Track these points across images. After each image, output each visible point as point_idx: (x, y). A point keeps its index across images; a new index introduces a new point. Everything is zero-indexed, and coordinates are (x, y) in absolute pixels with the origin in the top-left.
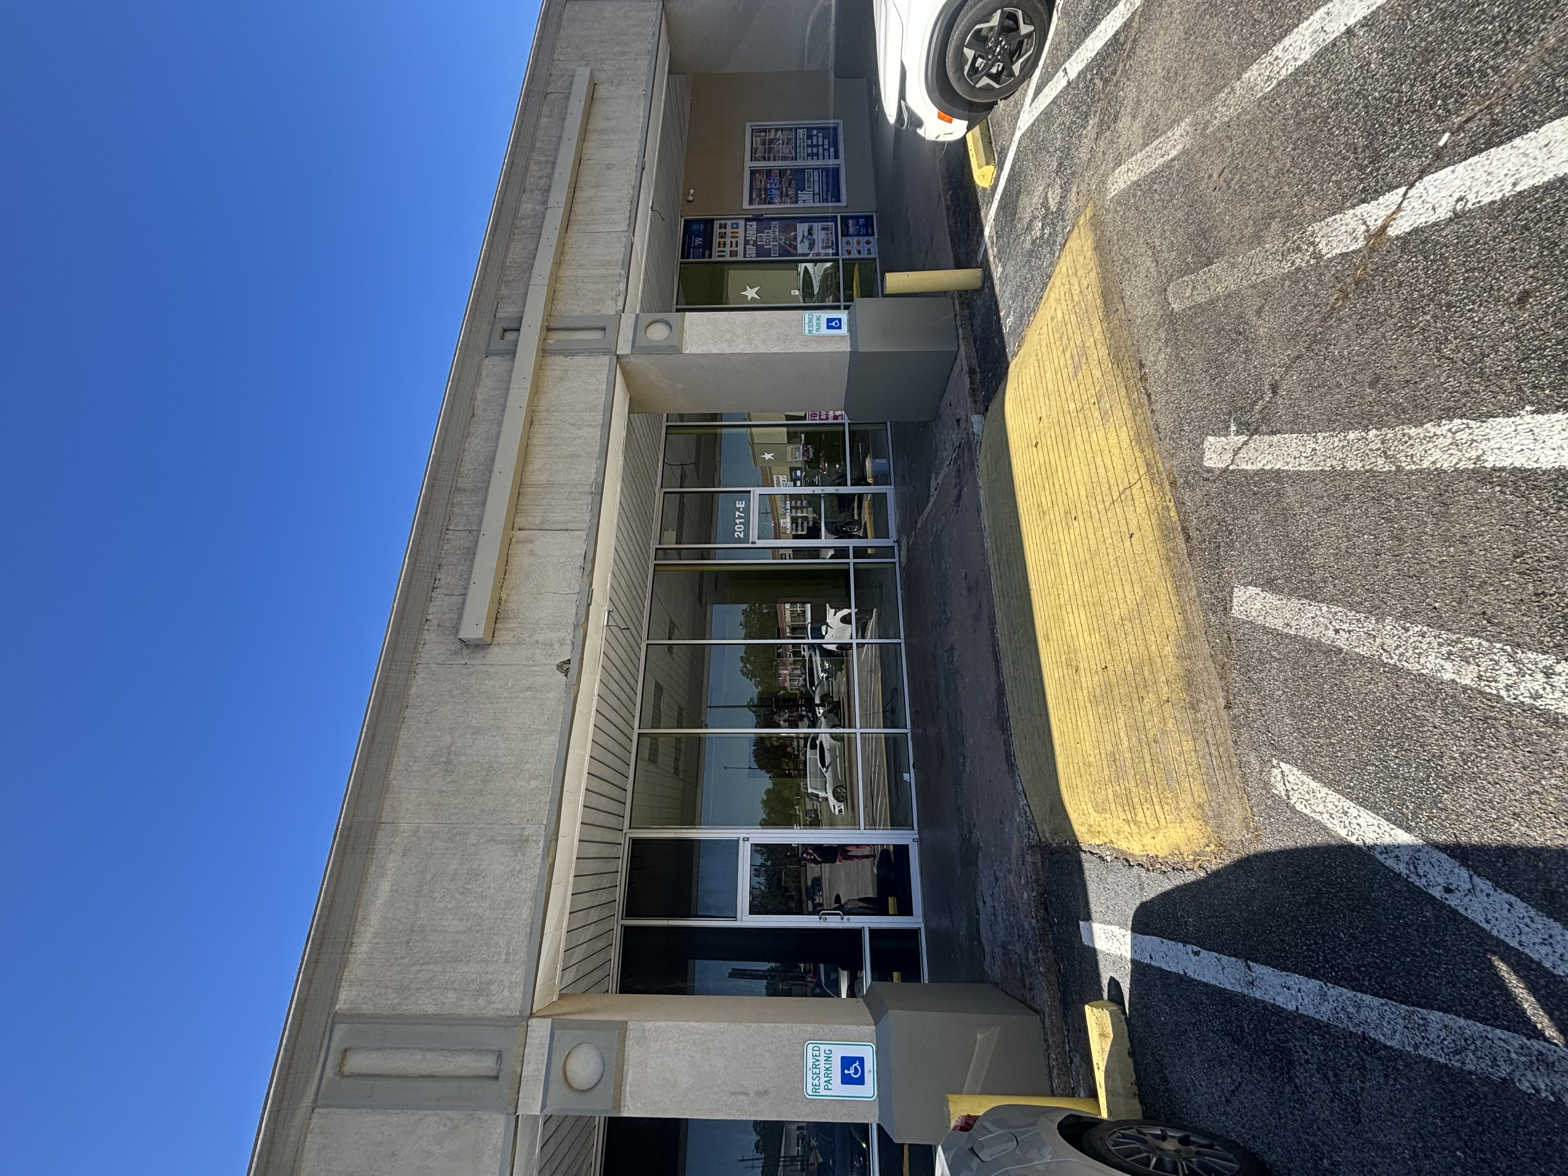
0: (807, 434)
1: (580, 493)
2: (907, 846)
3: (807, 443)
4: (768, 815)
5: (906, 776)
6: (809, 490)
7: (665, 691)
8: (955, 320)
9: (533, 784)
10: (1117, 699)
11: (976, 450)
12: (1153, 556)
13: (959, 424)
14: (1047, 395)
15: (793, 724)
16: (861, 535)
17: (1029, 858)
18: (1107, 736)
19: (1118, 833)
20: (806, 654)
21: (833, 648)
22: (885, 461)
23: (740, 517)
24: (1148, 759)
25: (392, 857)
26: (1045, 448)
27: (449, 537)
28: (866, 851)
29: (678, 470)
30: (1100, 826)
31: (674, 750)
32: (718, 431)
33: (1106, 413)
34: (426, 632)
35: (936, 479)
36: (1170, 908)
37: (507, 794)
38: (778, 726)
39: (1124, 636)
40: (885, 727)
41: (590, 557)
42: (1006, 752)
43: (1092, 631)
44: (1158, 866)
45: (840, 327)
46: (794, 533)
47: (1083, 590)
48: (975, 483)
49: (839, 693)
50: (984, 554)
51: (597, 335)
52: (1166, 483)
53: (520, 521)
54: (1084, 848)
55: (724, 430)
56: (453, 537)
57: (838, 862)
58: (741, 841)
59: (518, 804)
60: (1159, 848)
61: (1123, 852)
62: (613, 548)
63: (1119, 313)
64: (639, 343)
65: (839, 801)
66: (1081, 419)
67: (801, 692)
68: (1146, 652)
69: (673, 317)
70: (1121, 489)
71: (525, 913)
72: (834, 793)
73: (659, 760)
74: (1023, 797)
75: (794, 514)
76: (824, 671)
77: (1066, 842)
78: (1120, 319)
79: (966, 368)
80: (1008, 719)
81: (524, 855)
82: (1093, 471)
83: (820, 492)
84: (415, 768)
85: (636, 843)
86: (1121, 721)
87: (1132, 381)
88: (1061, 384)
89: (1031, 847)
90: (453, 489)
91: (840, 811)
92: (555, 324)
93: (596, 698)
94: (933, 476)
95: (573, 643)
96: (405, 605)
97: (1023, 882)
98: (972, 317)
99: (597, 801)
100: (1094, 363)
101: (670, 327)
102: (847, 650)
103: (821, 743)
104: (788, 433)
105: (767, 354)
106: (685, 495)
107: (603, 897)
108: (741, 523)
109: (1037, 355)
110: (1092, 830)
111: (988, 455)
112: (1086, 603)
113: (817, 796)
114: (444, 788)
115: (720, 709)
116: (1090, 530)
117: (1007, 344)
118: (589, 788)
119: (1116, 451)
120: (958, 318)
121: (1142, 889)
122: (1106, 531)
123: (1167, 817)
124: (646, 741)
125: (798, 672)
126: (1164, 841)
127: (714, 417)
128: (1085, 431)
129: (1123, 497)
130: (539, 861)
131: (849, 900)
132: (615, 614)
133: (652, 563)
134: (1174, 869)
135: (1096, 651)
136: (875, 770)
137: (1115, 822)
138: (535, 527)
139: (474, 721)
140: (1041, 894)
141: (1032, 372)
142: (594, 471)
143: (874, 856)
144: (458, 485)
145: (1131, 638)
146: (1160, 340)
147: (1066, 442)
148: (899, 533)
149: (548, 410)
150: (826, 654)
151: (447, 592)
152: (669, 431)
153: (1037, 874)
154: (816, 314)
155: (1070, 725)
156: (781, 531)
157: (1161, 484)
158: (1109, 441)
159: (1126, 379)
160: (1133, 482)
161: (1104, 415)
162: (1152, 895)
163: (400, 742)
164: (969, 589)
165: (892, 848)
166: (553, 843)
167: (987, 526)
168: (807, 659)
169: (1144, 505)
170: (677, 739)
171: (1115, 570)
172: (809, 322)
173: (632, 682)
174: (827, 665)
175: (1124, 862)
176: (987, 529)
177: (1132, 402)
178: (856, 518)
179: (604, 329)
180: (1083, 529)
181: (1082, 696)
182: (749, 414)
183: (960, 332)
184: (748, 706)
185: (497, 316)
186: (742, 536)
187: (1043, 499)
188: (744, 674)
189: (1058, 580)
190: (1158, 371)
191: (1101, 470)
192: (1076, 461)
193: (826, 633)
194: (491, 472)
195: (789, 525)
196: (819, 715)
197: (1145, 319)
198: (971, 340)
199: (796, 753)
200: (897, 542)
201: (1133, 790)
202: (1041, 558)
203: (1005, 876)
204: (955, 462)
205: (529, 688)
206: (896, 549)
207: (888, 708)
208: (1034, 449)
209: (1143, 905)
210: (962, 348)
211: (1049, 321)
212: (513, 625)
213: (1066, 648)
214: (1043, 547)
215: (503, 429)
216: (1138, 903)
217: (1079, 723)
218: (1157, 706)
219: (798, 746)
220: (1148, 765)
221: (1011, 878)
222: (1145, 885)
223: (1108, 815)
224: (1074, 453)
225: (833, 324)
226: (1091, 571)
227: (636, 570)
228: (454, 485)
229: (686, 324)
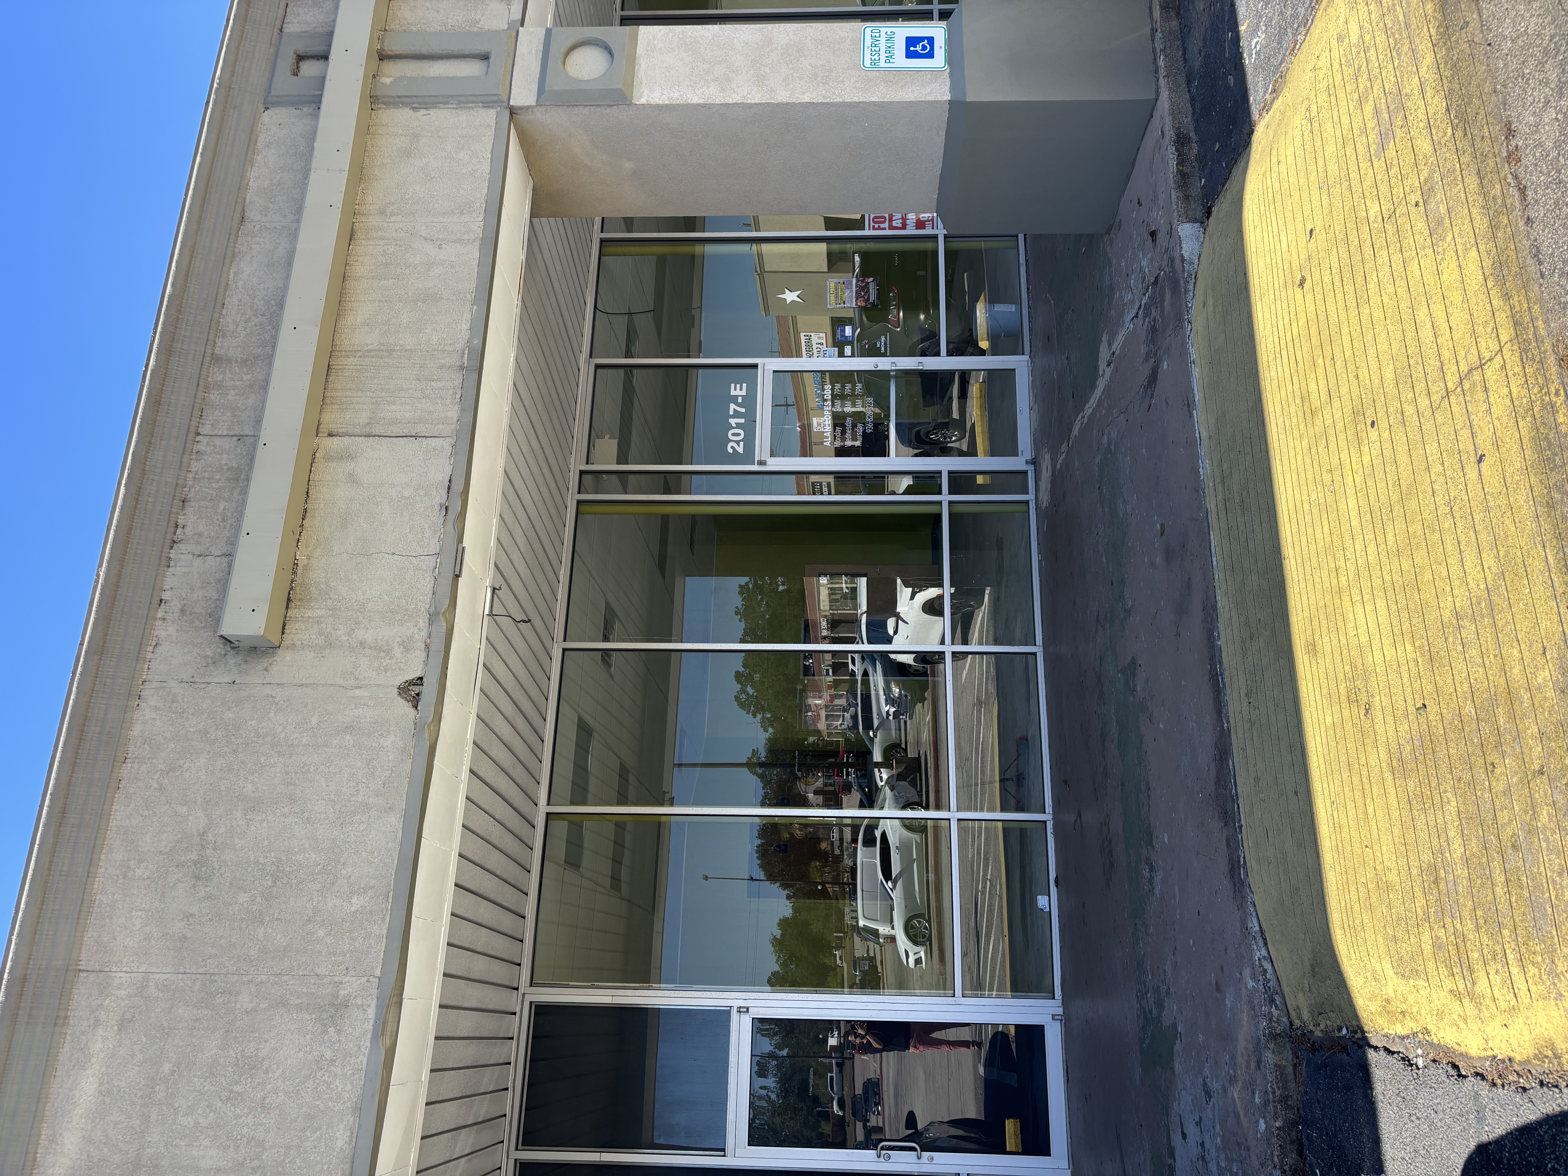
0: (864, 255)
1: (441, 367)
2: (1042, 1027)
3: (865, 272)
4: (784, 965)
5: (1042, 901)
6: (866, 364)
7: (595, 735)
8: (1153, 40)
9: (357, 902)
10: (1444, 767)
11: (1186, 292)
12: (1522, 499)
13: (1154, 240)
14: (1325, 186)
15: (833, 800)
16: (965, 448)
17: (1269, 1058)
18: (1423, 836)
19: (1440, 1015)
20: (858, 668)
21: (908, 659)
22: (1013, 308)
23: (737, 415)
24: (1500, 879)
25: (100, 1031)
26: (1318, 289)
27: (201, 447)
28: (965, 1035)
29: (621, 324)
30: (1405, 1000)
31: (612, 844)
32: (698, 249)
33: (1440, 222)
34: (159, 623)
35: (1110, 345)
36: (1532, 1155)
37: (309, 921)
38: (803, 803)
39: (1460, 648)
40: (1003, 809)
41: (458, 487)
42: (1230, 860)
43: (1398, 638)
44: (1512, 1078)
45: (930, 55)
46: (838, 444)
47: (1384, 560)
48: (1184, 352)
49: (918, 743)
50: (1198, 489)
51: (471, 69)
52: (1551, 360)
53: (332, 419)
54: (1374, 1041)
55: (709, 249)
56: (209, 449)
57: (912, 1050)
58: (734, 1015)
59: (328, 940)
60: (1515, 1045)
61: (1447, 1050)
62: (501, 470)
63: (1469, 29)
64: (554, 84)
65: (915, 943)
66: (1390, 233)
67: (847, 740)
68: (1502, 680)
69: (615, 33)
70: (1464, 368)
71: (341, 1138)
72: (908, 929)
73: (584, 864)
74: (1261, 943)
75: (838, 409)
76: (890, 701)
77: (1340, 1029)
78: (1471, 42)
79: (1170, 133)
80: (1235, 799)
81: (339, 1032)
82: (1410, 335)
83: (887, 367)
84: (139, 872)
85: (541, 1011)
86: (1452, 807)
87: (1491, 162)
88: (1353, 167)
89: (1274, 1036)
90: (207, 359)
91: (918, 961)
92: (394, 46)
93: (469, 748)
94: (1105, 338)
95: (427, 646)
96: (120, 574)
97: (1257, 1100)
98: (1184, 33)
99: (469, 935)
100: (1418, 126)
101: (611, 53)
102: (933, 663)
103: (884, 835)
104: (830, 255)
105: (793, 105)
106: (635, 371)
107: (482, 1108)
108: (739, 426)
109: (1308, 110)
110: (1390, 1008)
111: (1210, 301)
112: (1388, 584)
113: (875, 933)
114: (194, 910)
115: (698, 770)
116: (1402, 448)
117: (1251, 87)
118: (457, 912)
119: (1456, 297)
120: (1159, 35)
121: (1481, 1119)
122: (1432, 449)
123: (1533, 988)
124: (561, 828)
125: (843, 702)
126: (1526, 1032)
127: (690, 223)
128: (1397, 258)
129: (1467, 385)
130: (368, 1044)
131: (931, 1123)
132: (504, 593)
133: (572, 498)
134: (1542, 1084)
135: (1405, 675)
136: (984, 887)
137: (1435, 995)
138: (358, 431)
139: (250, 787)
140: (1294, 1124)
141: (1298, 140)
142: (465, 326)
143: (979, 1044)
144: (217, 351)
145: (1474, 652)
146: (1547, 84)
147: (1359, 279)
148: (1037, 445)
149: (382, 212)
150: (894, 670)
151: (198, 550)
152: (606, 250)
153: (1285, 1088)
154: (885, 28)
155: (1352, 812)
156: (814, 440)
157: (1541, 362)
158: (1444, 277)
159: (1479, 158)
160: (1487, 355)
161: (1435, 229)
162: (1500, 1131)
163: (113, 824)
164: (1169, 554)
165: (1012, 1030)
166: (393, 1010)
167: (1204, 434)
168: (859, 678)
169: (1508, 401)
170: (617, 824)
171: (1447, 524)
172: (874, 45)
173: (536, 719)
174: (896, 691)
175: (1450, 1069)
176: (1205, 442)
177: (1491, 203)
178: (955, 415)
179: (485, 57)
180: (1387, 446)
181: (1377, 758)
182: (756, 219)
183: (1161, 63)
184: (749, 765)
185: (285, 30)
186: (740, 450)
187: (1313, 386)
188: (742, 705)
189: (1337, 541)
190: (1541, 145)
191: (1426, 333)
192: (1378, 314)
193: (896, 632)
194: (276, 326)
195: (828, 429)
196: (880, 784)
197: (1520, 43)
198: (1182, 79)
199: (837, 852)
200: (1034, 462)
201: (1471, 936)
202: (1305, 498)
203: (1225, 1090)
204: (1147, 312)
205: (349, 728)
206: (1031, 476)
207: (1011, 773)
208: (1298, 291)
209: (1482, 1149)
210: (1165, 94)
211: (1334, 43)
212: (319, 612)
213: (1347, 668)
214: (1310, 478)
215: (299, 246)
216: (1473, 1145)
217: (1370, 810)
218: (1521, 780)
219: (841, 840)
220: (1500, 891)
221: (1235, 1092)
222: (1488, 1113)
223: (1421, 983)
224: (1375, 299)
225: (919, 48)
226: (1400, 526)
227: (545, 515)
228: (209, 351)
229: (640, 49)
